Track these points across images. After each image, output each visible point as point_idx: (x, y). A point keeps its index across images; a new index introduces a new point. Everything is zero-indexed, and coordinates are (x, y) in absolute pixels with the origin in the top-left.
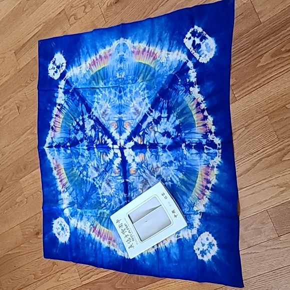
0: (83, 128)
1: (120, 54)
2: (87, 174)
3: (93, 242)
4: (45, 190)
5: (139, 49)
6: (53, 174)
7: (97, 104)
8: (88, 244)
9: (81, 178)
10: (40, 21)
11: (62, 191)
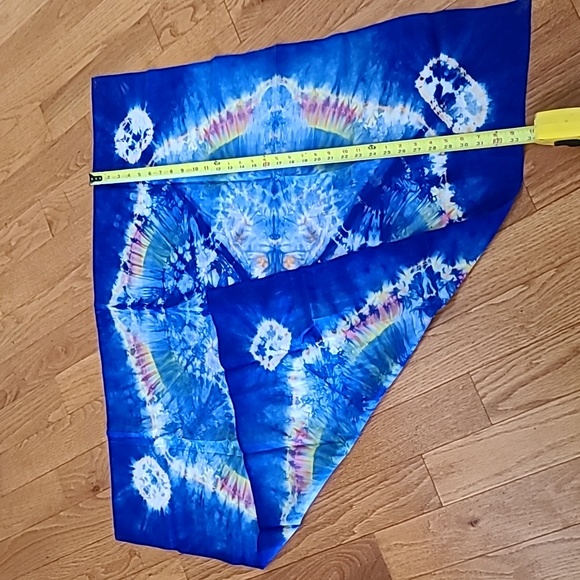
0: (192, 268)
1: (273, 109)
2: (202, 365)
3: (222, 509)
4: (111, 394)
5: (313, 100)
6: (128, 363)
7: (223, 216)
8: (211, 513)
9: (190, 375)
10: (95, 39)
11: (148, 399)
